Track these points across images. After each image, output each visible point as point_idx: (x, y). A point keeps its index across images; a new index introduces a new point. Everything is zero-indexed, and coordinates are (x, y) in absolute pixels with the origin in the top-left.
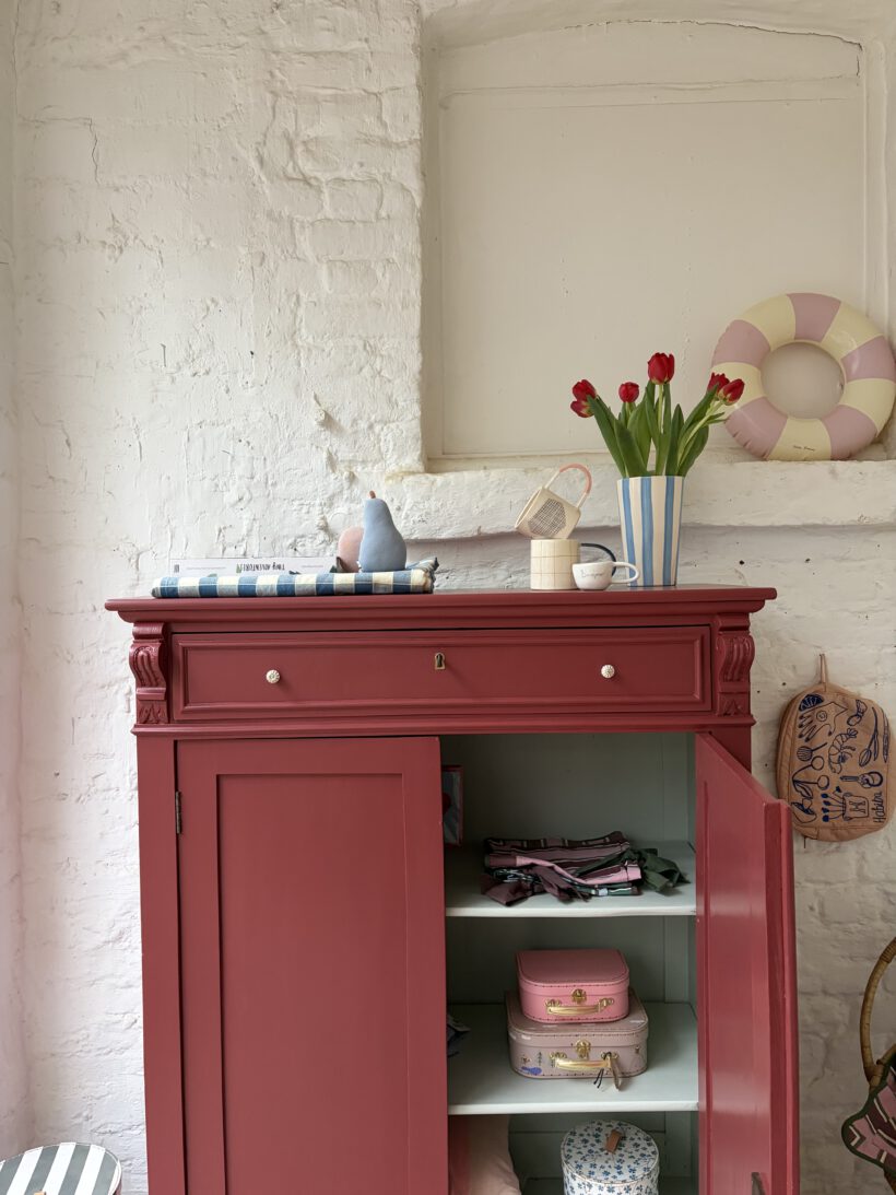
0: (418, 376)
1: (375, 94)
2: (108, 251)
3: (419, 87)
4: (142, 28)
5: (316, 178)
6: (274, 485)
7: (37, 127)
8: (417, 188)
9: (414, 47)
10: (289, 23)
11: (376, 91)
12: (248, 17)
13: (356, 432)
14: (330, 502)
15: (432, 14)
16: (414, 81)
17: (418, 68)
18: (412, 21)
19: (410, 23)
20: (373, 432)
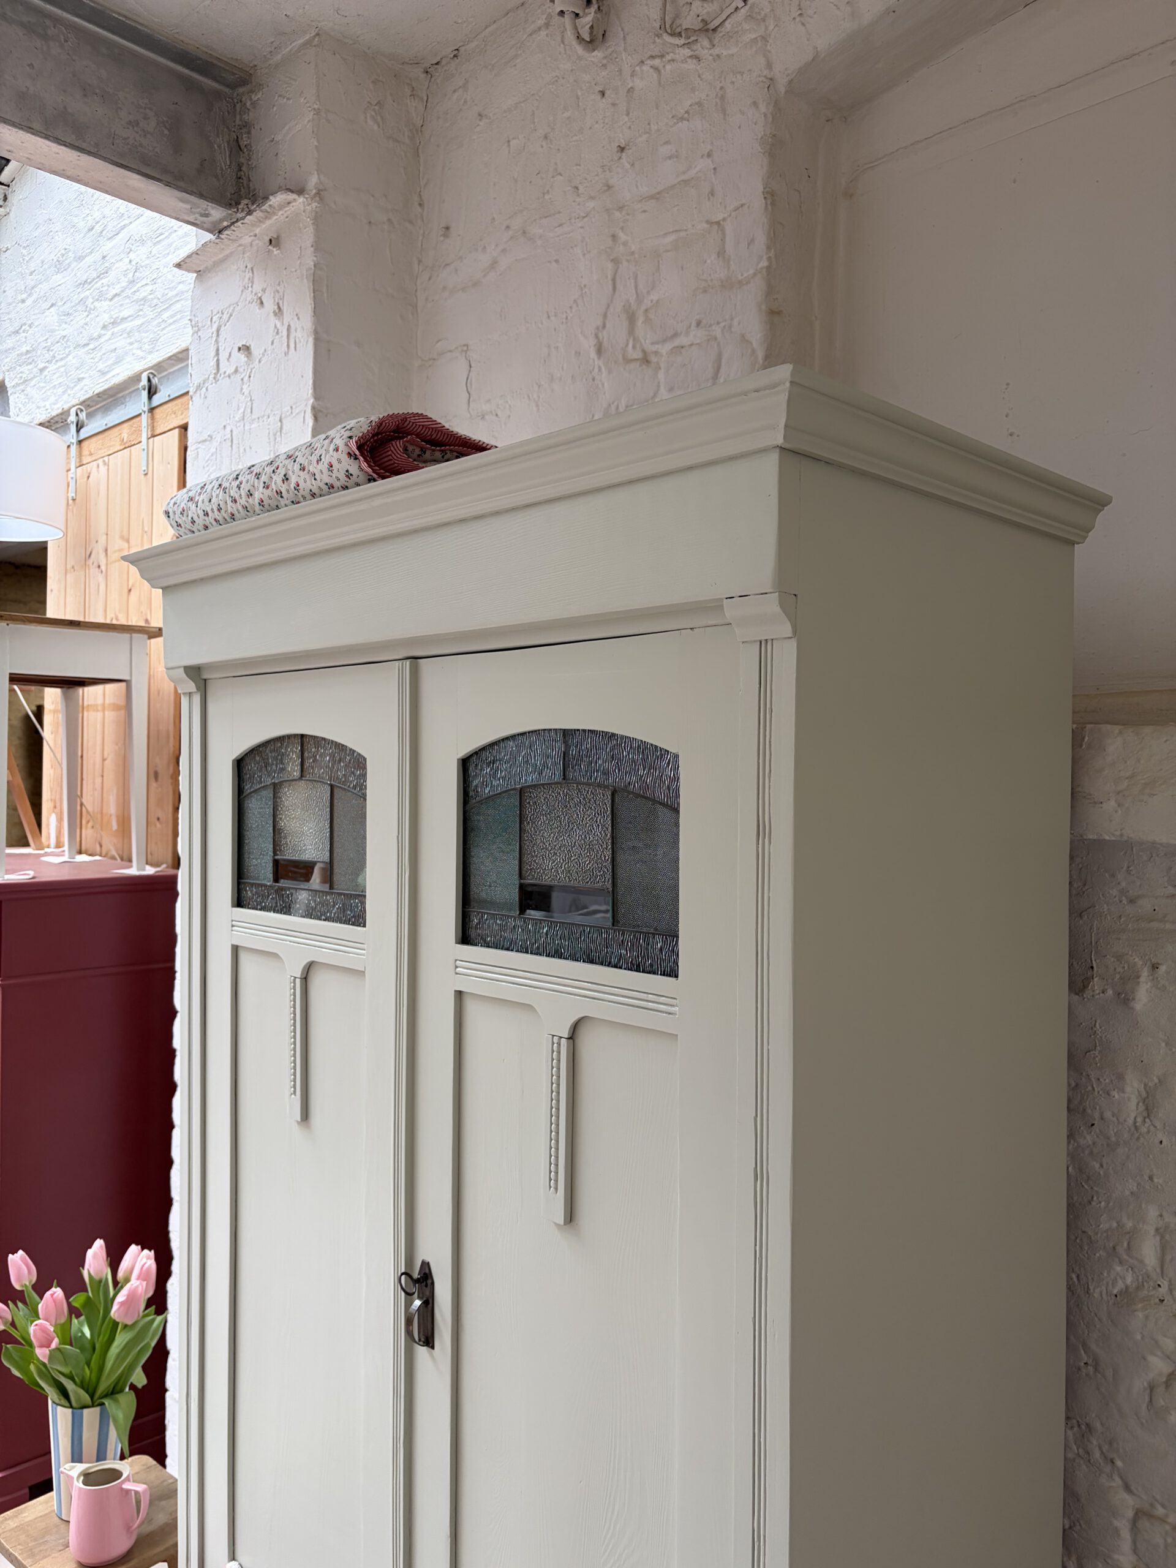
1: (718, 223)
3: (770, 195)
4: (508, 227)
5: (656, 353)
7: (430, 366)
8: (759, 336)
10: (633, 165)
11: (720, 217)
12: (597, 175)
16: (760, 188)
17: (766, 167)
18: (760, 102)
19: (756, 108)
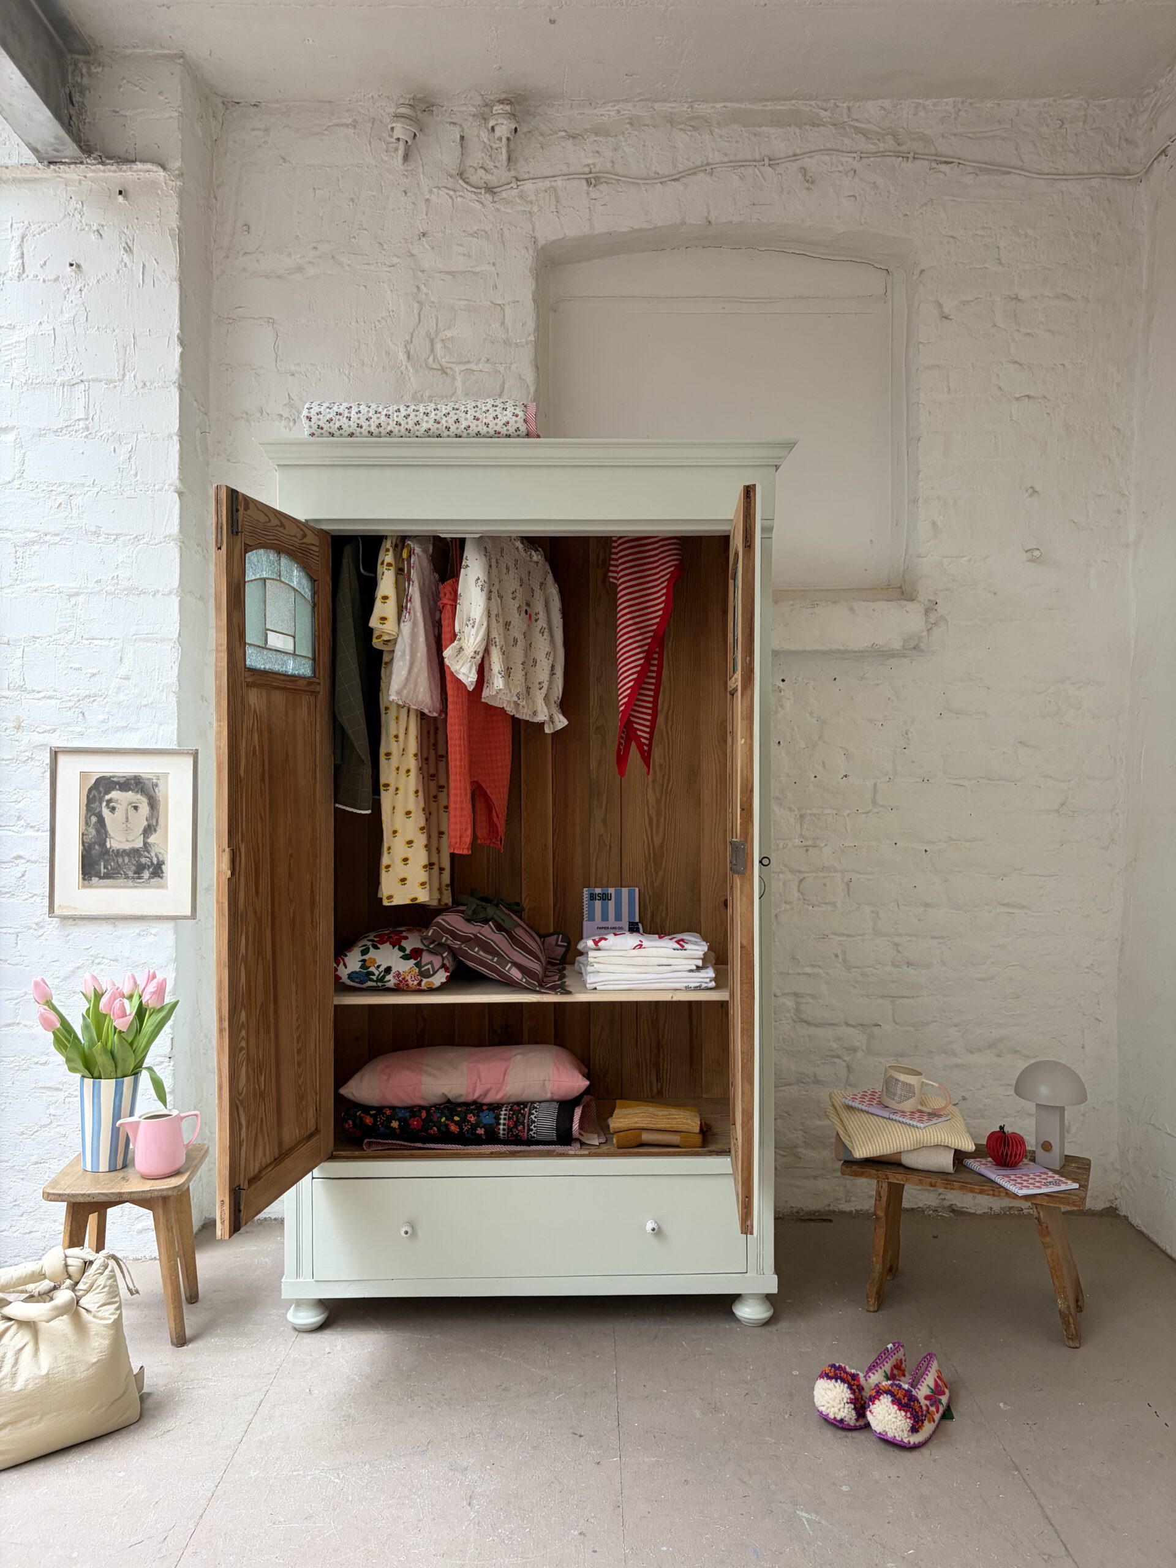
1: (500, 305)
2: (283, 423)
3: (535, 301)
4: (315, 248)
5: (451, 368)
7: (229, 323)
8: (531, 378)
9: (531, 272)
10: (433, 248)
11: (500, 302)
15: (546, 244)
16: (531, 296)
17: (534, 286)
18: (530, 249)
19: (528, 250)
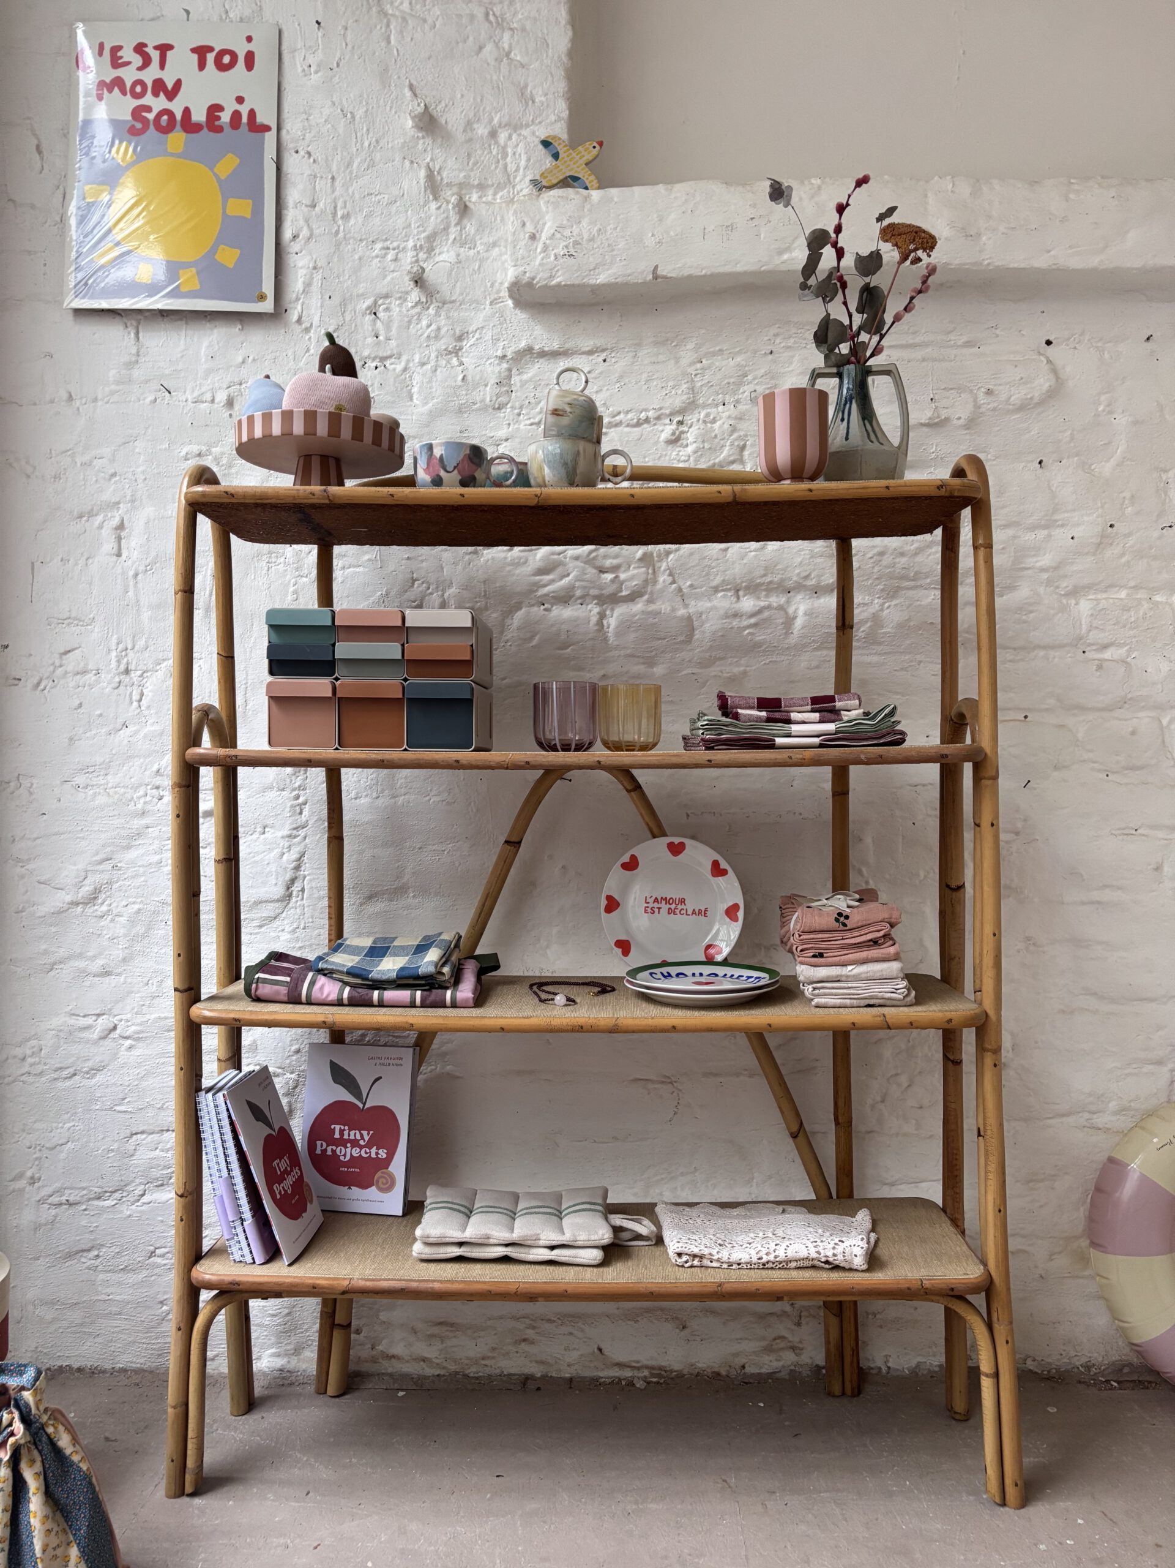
0: (565, 59)
6: (346, 217)
13: (471, 140)
14: (430, 245)
20: (496, 143)
